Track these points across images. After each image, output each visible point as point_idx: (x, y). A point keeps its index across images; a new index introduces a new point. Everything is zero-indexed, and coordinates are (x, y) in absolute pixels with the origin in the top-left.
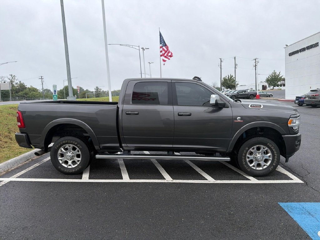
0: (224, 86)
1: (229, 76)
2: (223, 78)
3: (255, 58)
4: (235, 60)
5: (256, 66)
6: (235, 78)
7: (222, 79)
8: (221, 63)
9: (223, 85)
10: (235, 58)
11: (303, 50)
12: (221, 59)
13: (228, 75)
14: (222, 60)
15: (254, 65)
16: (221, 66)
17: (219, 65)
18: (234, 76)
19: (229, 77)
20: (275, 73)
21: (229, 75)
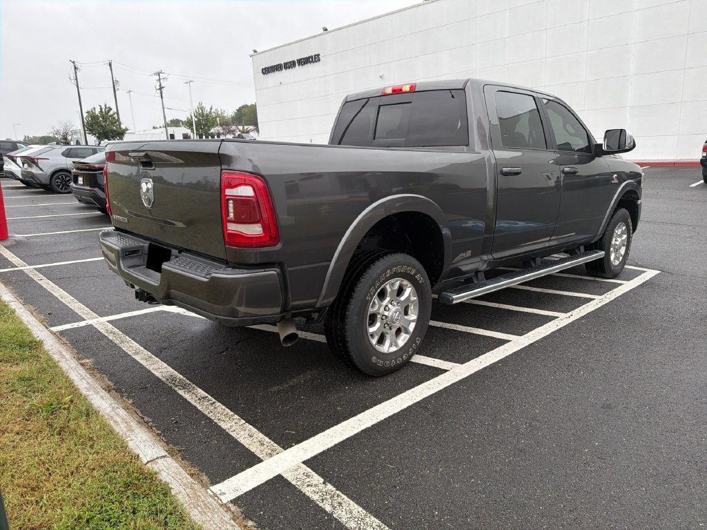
0: (92, 132)
1: (101, 109)
2: (88, 112)
3: (157, 71)
4: (111, 70)
5: (161, 88)
6: (118, 114)
7: (85, 115)
8: (76, 73)
9: (90, 130)
10: (110, 65)
11: (290, 65)
12: (74, 62)
13: (101, 106)
14: (78, 65)
15: (158, 87)
16: (76, 79)
17: (72, 78)
18: (114, 110)
19: (103, 110)
20: (202, 109)
21: (103, 107)
